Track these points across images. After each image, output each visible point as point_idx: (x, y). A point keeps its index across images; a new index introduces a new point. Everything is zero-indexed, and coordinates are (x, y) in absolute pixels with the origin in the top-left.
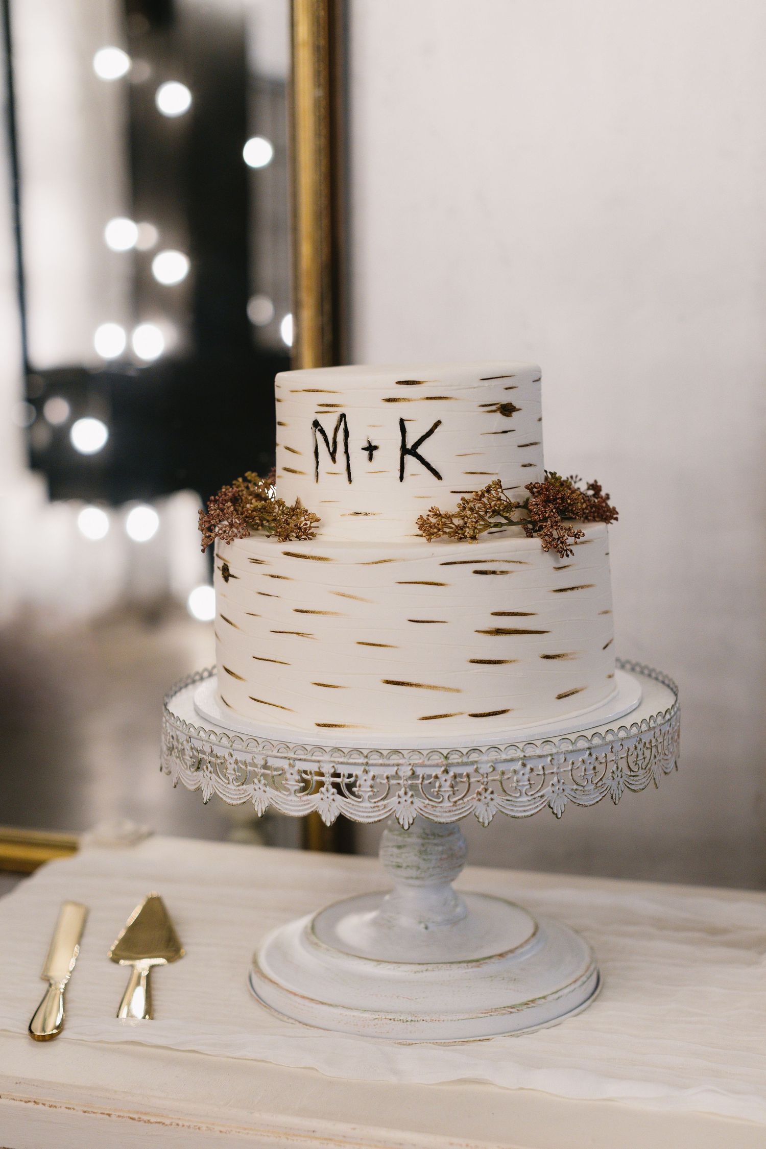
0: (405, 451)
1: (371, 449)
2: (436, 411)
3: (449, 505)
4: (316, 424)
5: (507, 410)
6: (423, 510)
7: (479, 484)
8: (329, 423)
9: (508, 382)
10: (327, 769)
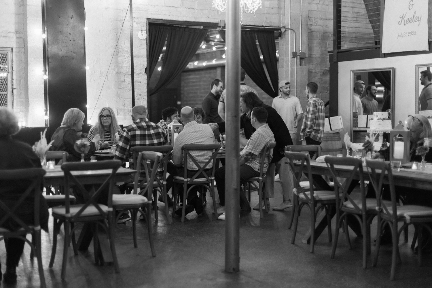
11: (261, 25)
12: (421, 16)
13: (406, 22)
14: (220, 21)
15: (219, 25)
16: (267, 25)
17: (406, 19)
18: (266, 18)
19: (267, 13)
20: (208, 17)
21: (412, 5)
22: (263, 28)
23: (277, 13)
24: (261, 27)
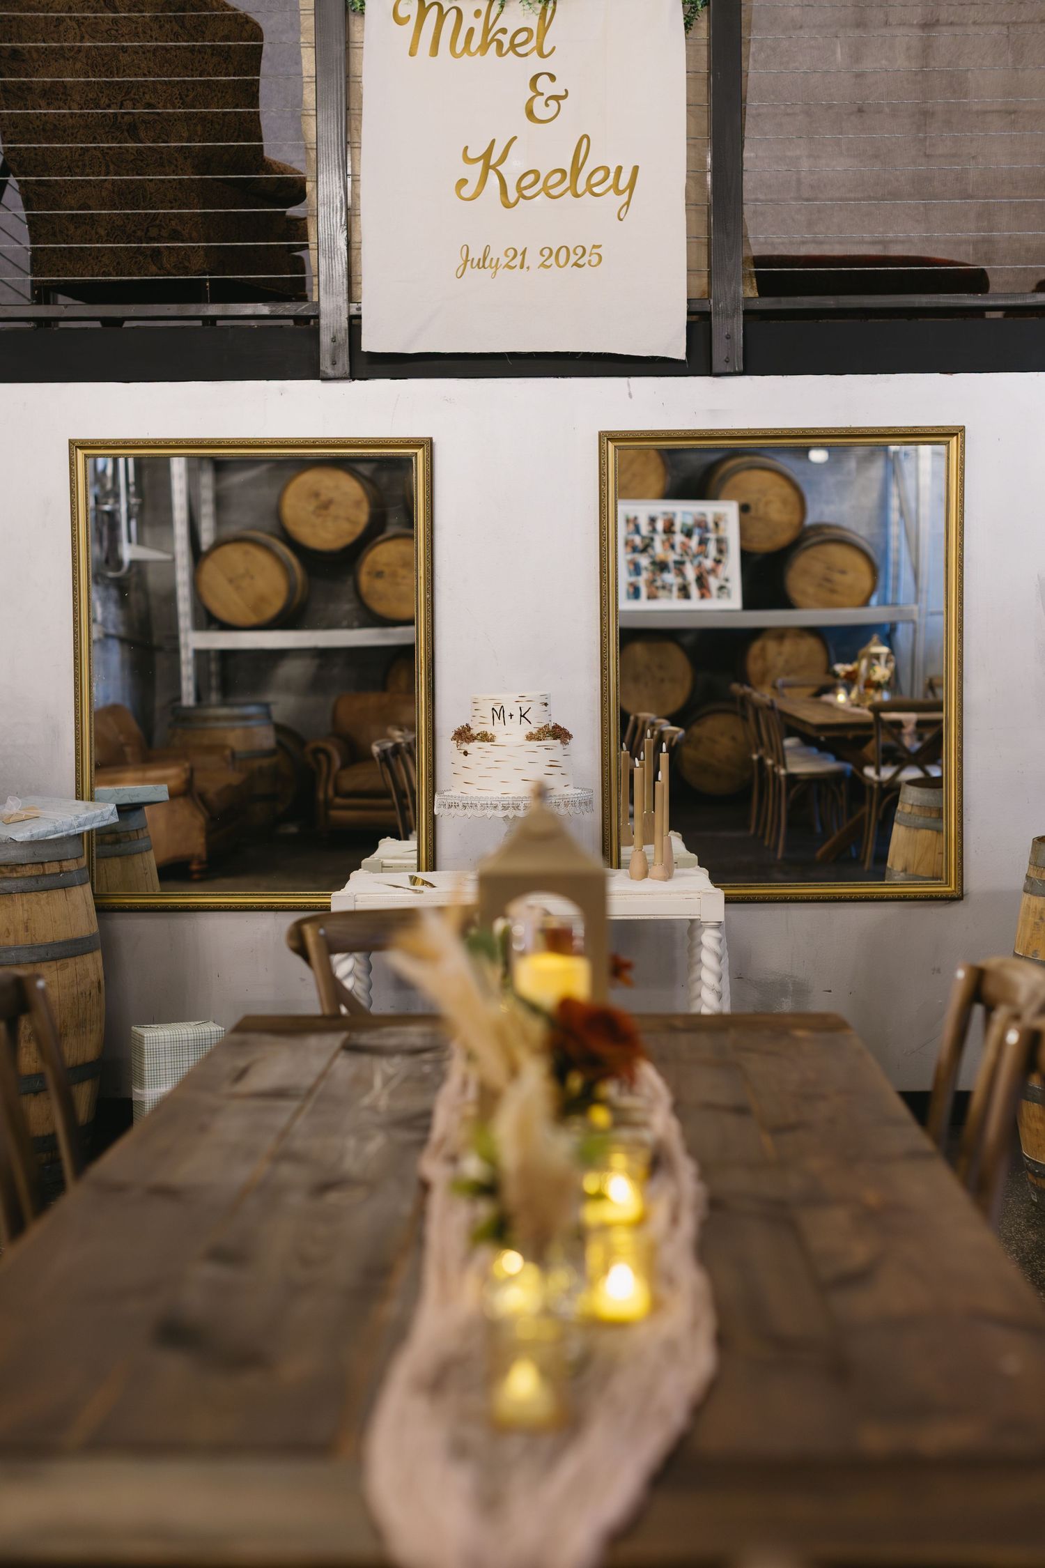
0: (521, 716)
1: (511, 715)
2: (529, 705)
3: (535, 731)
4: (493, 709)
5: (546, 704)
6: (527, 733)
7: (541, 726)
8: (498, 709)
9: (546, 697)
10: (511, 802)
12: (636, 169)
13: (519, 189)
17: (513, 168)
21: (557, 98)
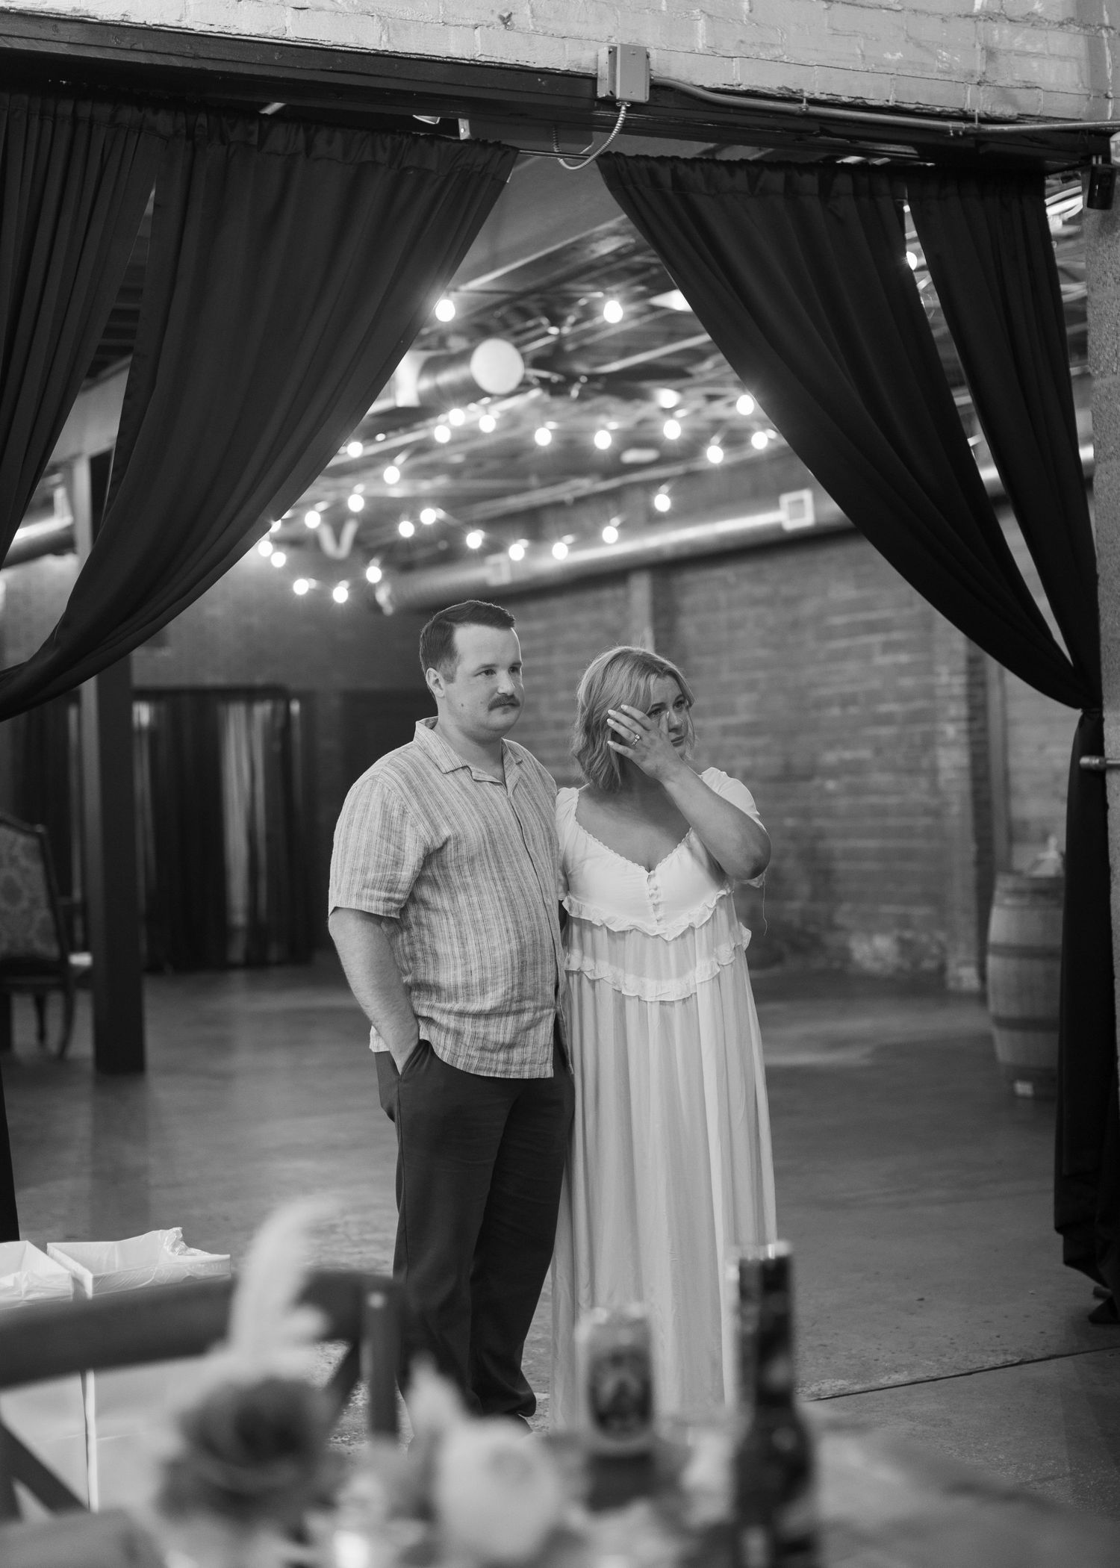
11: (951, 105)
14: (612, 52)
15: (602, 92)
16: (998, 111)
18: (991, 54)
19: (989, 17)
20: (506, 20)
22: (966, 134)
23: (1071, 20)
24: (950, 124)
